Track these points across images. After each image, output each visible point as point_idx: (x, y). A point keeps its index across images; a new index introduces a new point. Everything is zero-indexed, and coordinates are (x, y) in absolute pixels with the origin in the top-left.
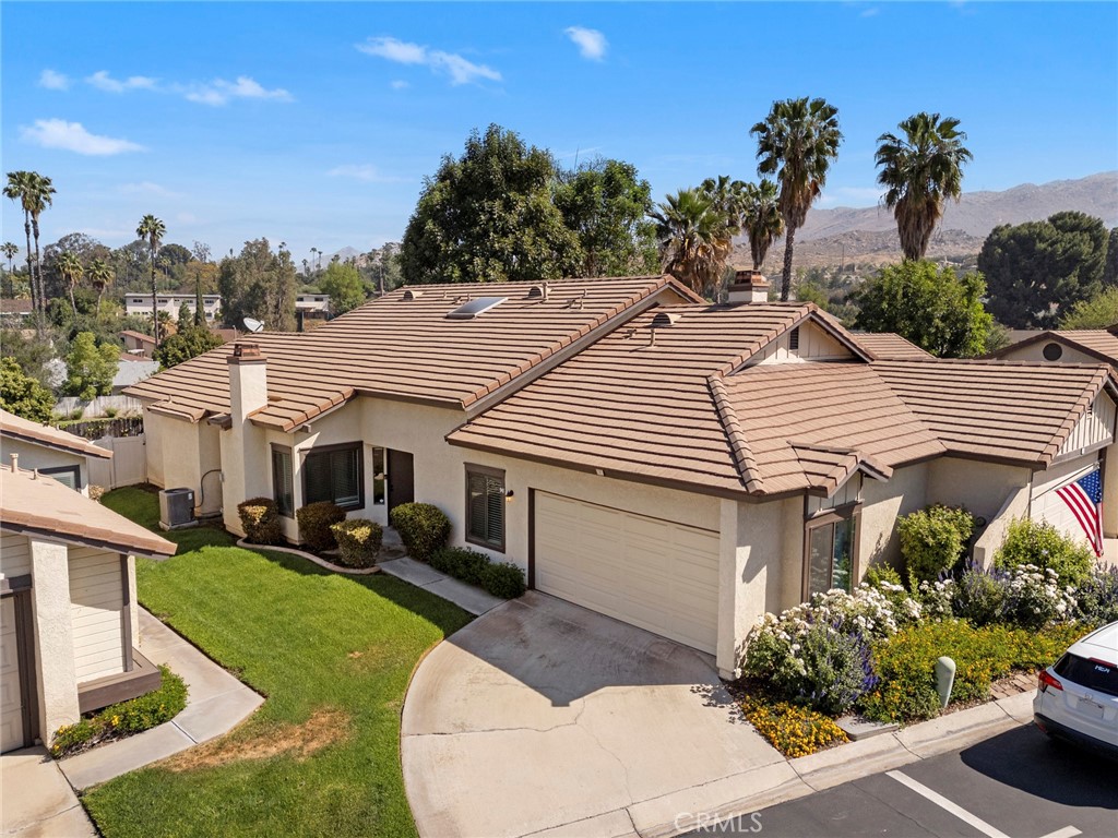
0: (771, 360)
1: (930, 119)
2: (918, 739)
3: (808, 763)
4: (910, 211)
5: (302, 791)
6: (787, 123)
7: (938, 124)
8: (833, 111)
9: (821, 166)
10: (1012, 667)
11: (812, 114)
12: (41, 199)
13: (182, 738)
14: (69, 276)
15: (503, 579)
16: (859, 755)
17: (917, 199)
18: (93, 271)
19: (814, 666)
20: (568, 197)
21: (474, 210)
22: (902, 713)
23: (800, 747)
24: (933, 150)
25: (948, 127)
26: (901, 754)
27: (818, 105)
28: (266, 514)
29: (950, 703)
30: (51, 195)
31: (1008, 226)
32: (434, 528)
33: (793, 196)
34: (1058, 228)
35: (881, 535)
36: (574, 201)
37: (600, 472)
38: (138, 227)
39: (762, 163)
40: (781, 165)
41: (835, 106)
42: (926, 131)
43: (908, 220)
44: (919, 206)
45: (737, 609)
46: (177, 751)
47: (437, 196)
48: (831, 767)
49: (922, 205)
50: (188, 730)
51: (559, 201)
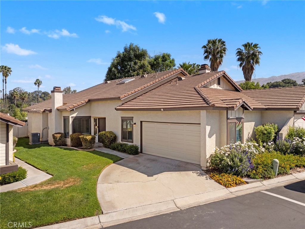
0: (212, 87)
1: (250, 44)
2: (269, 184)
3: (233, 189)
4: (246, 68)
5: (61, 195)
6: (212, 45)
7: (252, 45)
8: (224, 42)
9: (221, 57)
10: (295, 166)
11: (219, 43)
12: (8, 73)
13: (23, 184)
14: (15, 97)
15: (132, 148)
16: (250, 187)
17: (248, 65)
18: (22, 96)
19: (233, 161)
20: (152, 62)
21: (126, 65)
22: (263, 176)
23: (231, 184)
24: (251, 52)
25: (256, 46)
26: (264, 187)
27: (220, 40)
28: (61, 137)
29: (277, 175)
30: (11, 72)
31: (271, 82)
32: (111, 137)
33: (214, 65)
34: (284, 83)
35: (249, 133)
36: (154, 63)
37: (162, 110)
38: (35, 82)
39: (205, 56)
40: (210, 57)
41: (224, 41)
42: (249, 47)
43: (246, 71)
44: (249, 67)
45: (207, 146)
46: (20, 187)
47: (116, 61)
48: (241, 190)
49: (249, 66)
50: (25, 183)
51: (150, 63)
